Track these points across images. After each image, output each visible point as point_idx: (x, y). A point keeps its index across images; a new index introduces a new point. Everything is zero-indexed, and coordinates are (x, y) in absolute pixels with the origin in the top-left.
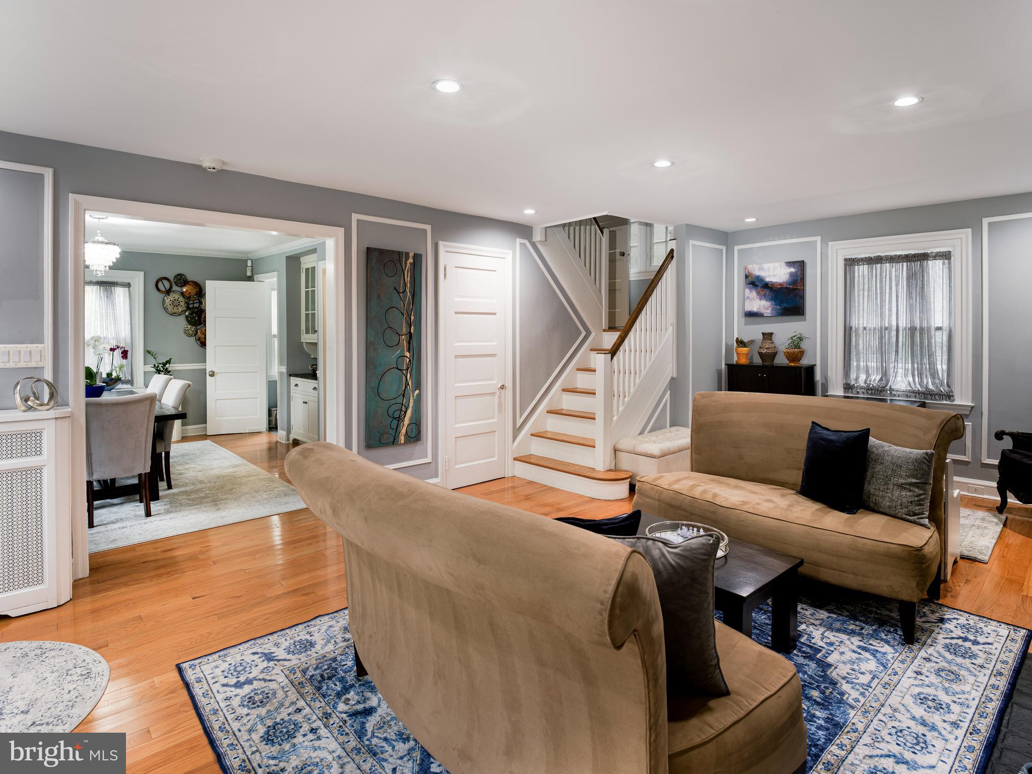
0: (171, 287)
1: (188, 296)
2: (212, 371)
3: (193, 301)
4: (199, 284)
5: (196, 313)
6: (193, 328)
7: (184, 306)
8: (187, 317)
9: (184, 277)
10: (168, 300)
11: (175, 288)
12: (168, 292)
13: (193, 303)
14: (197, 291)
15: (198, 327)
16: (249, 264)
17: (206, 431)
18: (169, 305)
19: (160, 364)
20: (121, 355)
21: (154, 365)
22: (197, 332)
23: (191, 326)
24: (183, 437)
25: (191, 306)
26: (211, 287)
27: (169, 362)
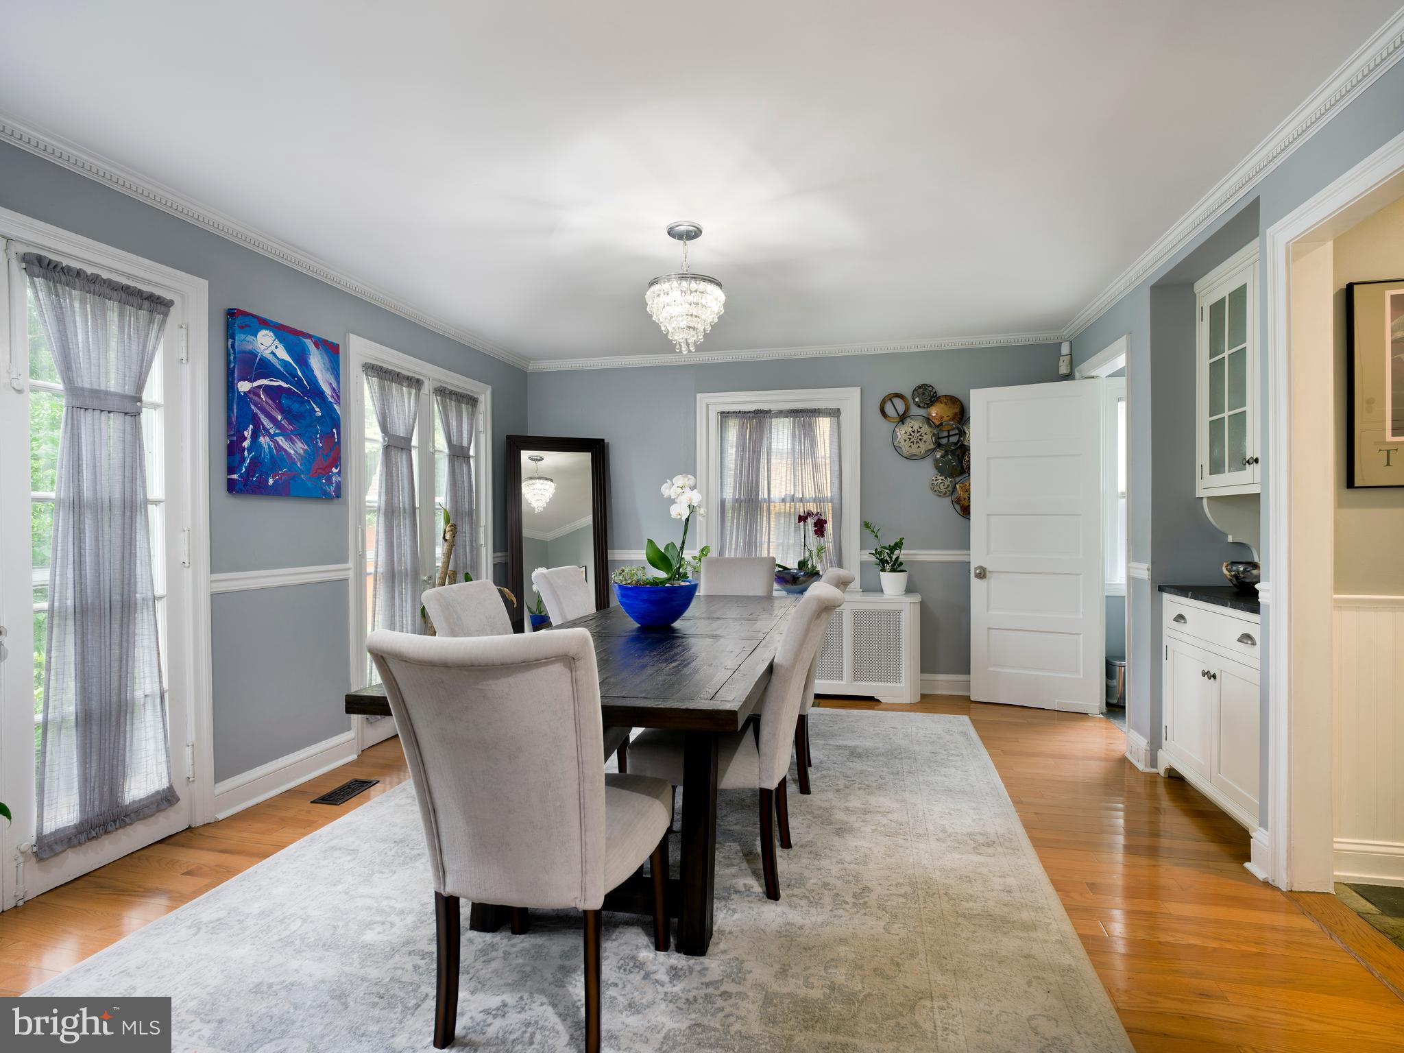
0: (907, 409)
1: (937, 423)
2: (981, 567)
3: (949, 431)
4: (959, 400)
5: (953, 453)
6: (948, 482)
7: (929, 440)
8: (936, 461)
9: (930, 389)
10: (902, 432)
11: (914, 410)
12: (903, 418)
13: (949, 436)
14: (956, 414)
15: (958, 479)
16: (1065, 349)
17: (969, 690)
18: (902, 442)
19: (885, 548)
20: (814, 529)
21: (876, 550)
22: (955, 487)
23: (943, 478)
24: (923, 696)
25: (944, 441)
26: (981, 402)
27: (898, 545)
